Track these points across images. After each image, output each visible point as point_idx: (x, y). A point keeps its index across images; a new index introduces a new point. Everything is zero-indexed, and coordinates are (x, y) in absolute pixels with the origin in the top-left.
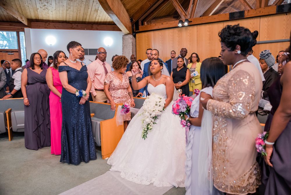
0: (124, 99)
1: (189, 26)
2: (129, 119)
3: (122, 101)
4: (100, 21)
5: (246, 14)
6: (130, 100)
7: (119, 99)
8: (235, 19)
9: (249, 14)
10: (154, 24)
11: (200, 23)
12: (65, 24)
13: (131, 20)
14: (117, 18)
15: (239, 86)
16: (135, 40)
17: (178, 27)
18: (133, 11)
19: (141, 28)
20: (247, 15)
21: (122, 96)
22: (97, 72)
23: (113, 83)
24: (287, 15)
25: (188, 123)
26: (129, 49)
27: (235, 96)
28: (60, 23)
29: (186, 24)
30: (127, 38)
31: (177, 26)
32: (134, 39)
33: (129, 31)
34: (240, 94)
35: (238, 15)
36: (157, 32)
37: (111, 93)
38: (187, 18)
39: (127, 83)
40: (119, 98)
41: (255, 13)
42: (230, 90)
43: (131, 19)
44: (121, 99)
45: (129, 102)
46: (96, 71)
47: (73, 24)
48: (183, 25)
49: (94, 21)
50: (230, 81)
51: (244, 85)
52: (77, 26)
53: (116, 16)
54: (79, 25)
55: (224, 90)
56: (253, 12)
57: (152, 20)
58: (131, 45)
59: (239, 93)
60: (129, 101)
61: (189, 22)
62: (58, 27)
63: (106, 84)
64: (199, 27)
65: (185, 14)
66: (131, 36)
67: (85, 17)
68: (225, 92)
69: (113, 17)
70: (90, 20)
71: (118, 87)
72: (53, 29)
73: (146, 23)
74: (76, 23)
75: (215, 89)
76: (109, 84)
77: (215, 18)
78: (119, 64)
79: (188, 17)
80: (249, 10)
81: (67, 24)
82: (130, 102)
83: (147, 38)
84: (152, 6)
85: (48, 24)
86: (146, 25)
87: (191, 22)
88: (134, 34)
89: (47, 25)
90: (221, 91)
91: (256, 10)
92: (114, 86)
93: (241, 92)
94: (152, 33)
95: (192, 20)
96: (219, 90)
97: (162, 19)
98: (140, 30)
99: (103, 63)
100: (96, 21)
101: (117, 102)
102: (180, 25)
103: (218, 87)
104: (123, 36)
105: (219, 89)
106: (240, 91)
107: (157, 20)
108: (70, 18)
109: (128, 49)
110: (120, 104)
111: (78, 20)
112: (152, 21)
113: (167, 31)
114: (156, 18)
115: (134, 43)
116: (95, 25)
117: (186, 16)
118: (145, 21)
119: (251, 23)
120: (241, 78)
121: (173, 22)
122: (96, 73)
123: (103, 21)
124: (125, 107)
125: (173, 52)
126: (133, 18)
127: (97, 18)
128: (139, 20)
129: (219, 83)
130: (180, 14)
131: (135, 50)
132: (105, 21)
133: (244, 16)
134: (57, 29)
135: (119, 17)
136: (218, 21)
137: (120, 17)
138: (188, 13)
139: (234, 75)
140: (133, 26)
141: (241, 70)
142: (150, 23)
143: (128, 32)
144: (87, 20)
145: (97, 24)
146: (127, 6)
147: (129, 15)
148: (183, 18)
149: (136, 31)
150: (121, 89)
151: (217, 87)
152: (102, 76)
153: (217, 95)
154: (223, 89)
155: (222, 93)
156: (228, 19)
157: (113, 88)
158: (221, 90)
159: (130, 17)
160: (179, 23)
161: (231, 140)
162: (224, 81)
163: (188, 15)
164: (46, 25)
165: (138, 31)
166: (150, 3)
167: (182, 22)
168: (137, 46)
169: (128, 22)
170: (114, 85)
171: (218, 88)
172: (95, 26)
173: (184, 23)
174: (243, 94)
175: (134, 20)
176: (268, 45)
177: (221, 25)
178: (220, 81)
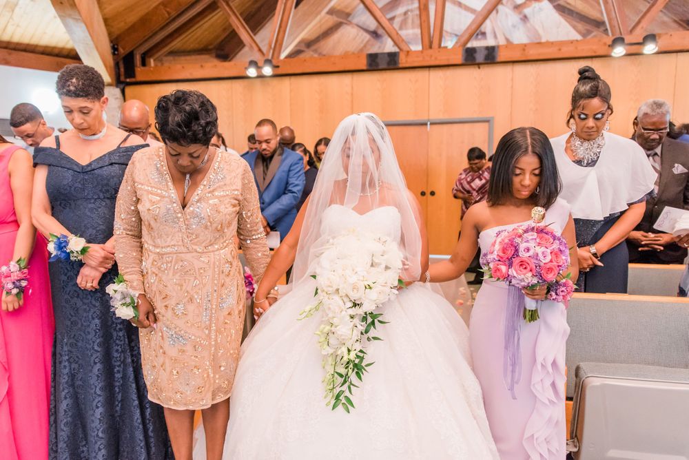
1: (275, 76)
8: (381, 68)
9: (409, 60)
10: (179, 66)
11: (299, 71)
13: (115, 49)
17: (246, 77)
18: (120, 26)
19: (141, 73)
20: (404, 61)
24: (479, 68)
29: (267, 71)
31: (244, 75)
38: (266, 58)
41: (422, 59)
43: (114, 45)
48: (260, 74)
56: (417, 57)
57: (166, 56)
61: (274, 66)
66: (117, 91)
73: (152, 61)
77: (334, 63)
79: (269, 55)
80: (408, 52)
84: (174, 19)
86: (153, 65)
87: (278, 67)
88: (122, 86)
95: (279, 64)
98: (139, 77)
102: (252, 72)
107: (176, 58)
112: (165, 59)
113: (214, 86)
118: (150, 57)
119: (411, 81)
126: (117, 45)
128: (135, 52)
133: (399, 63)
136: (342, 69)
140: (117, 65)
143: (108, 79)
145: (6, 48)
146: (105, 8)
147: (110, 34)
149: (126, 78)
156: (365, 68)
159: (111, 42)
160: (247, 68)
165: (133, 80)
166: (168, 10)
167: (256, 65)
173: (261, 67)
175: (121, 50)
176: (445, 127)
177: (347, 79)
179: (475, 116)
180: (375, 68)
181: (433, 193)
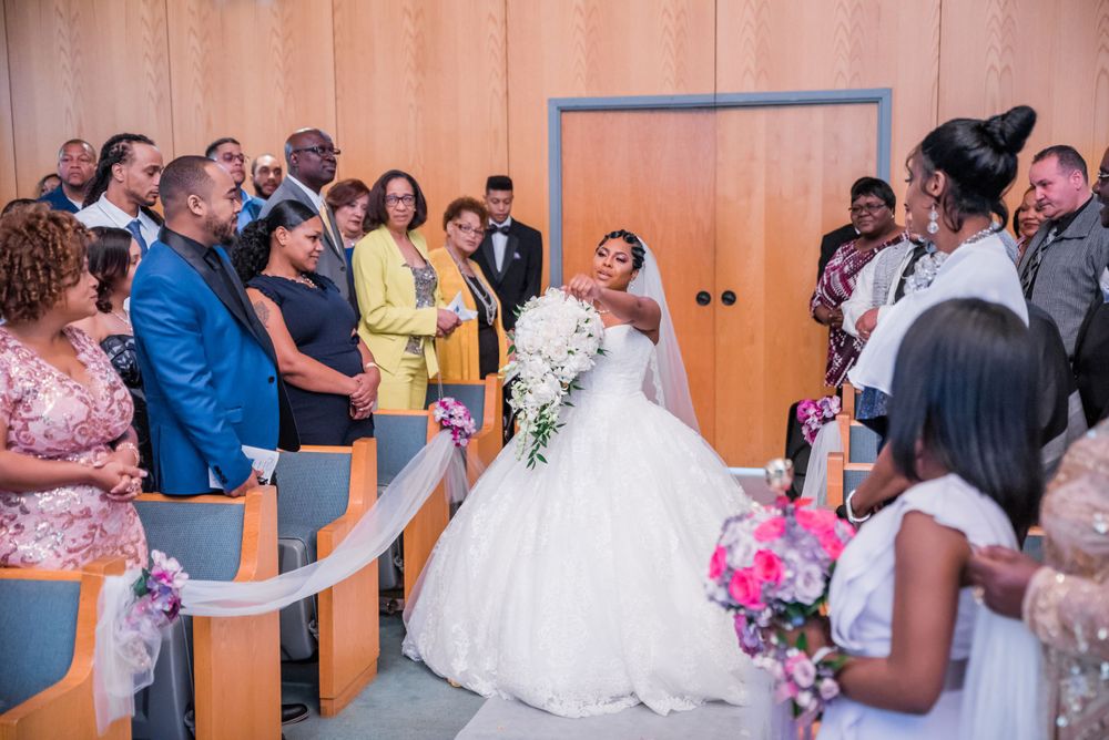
23: (34, 411)
71: (79, 439)
75: (1063, 501)
78: (34, 269)
92: (48, 435)
103: (1082, 491)
105: (1089, 505)
124: (156, 587)
150: (89, 446)
151: (1074, 486)
153: (1076, 533)
157: (42, 443)
170: (49, 422)
171: (1084, 498)
176: (761, 116)
178: (1091, 455)
179: (842, 86)
181: (729, 298)
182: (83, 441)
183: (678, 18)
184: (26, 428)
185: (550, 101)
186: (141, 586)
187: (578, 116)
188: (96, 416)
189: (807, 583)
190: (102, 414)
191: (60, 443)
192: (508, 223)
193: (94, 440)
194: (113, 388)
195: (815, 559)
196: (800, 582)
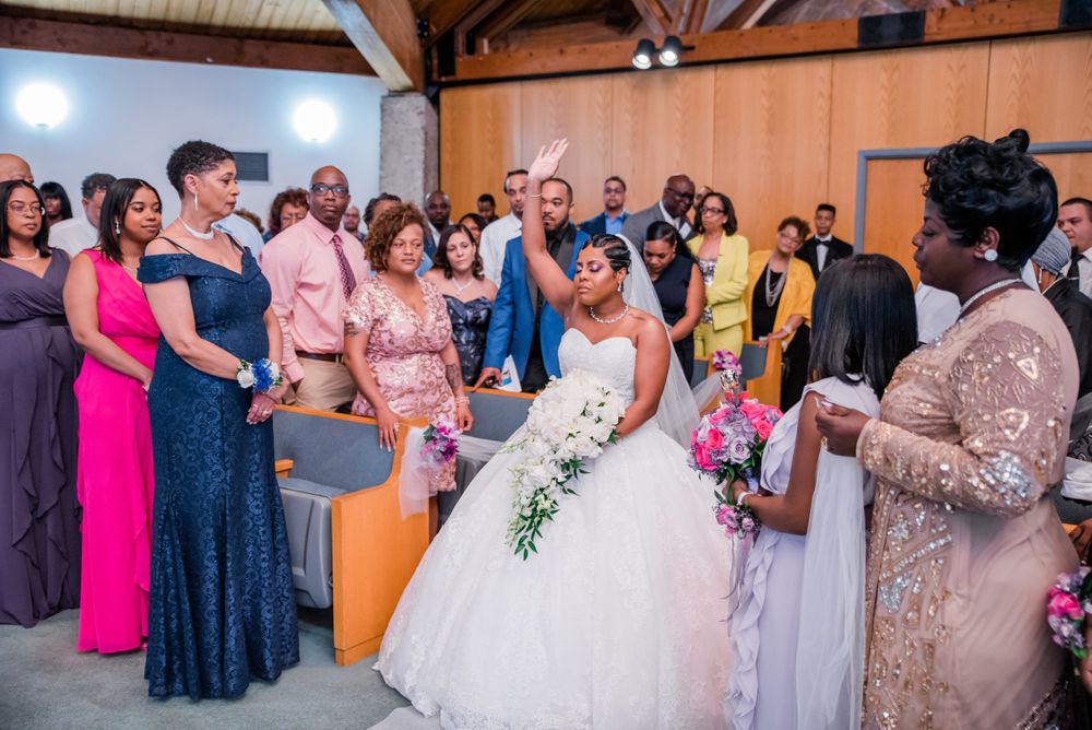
0: (430, 399)
1: (682, 65)
2: (448, 484)
3: (423, 404)
4: (276, 24)
5: (933, 27)
6: (451, 400)
7: (410, 396)
8: (886, 43)
9: (946, 25)
10: (524, 52)
11: (731, 55)
12: (111, 30)
13: (422, 27)
14: (363, 18)
15: (1003, 386)
16: (436, 118)
17: (632, 69)
19: (464, 66)
20: (934, 29)
21: (423, 382)
22: (307, 274)
23: (386, 327)
25: (746, 521)
26: (410, 161)
27: (988, 422)
28: (87, 23)
29: (669, 57)
30: (404, 108)
31: (626, 64)
32: (433, 112)
33: (410, 75)
34: (1011, 418)
35: (897, 27)
36: (535, 88)
37: (372, 370)
38: (672, 33)
39: (444, 327)
40: (411, 391)
41: (972, 22)
42: (963, 399)
43: (422, 21)
44: (420, 396)
45: (451, 410)
46: (304, 271)
47: (151, 35)
48: (657, 64)
49: (248, 24)
50: (959, 362)
51: (1025, 380)
52: (170, 42)
53: (357, 9)
54: (178, 38)
55: (936, 401)
56: (963, 20)
57: (514, 28)
58: (419, 139)
59: (1003, 413)
60: (450, 406)
61: (683, 49)
62: (76, 42)
63: (355, 333)
64: (722, 71)
65: (661, 14)
66: (420, 101)
67: (211, 6)
68: (941, 410)
69: (345, 13)
70: (233, 21)
71: (408, 346)
72: (54, 50)
73: (486, 42)
74: (165, 30)
75: (897, 396)
76: (369, 332)
77: (796, 39)
79: (677, 26)
80: (943, 10)
81: (122, 31)
82: (454, 409)
83: (489, 114)
85: (25, 27)
86: (486, 50)
87: (692, 48)
88: (432, 91)
89: (24, 32)
90: (922, 405)
91: (973, 10)
92: (391, 342)
93: (1013, 410)
94: (513, 91)
95: (695, 43)
96: (915, 401)
97: (554, 29)
98: (462, 74)
99: (332, 235)
100: (262, 23)
101: (399, 409)
102: (642, 61)
103: (910, 388)
104: (383, 97)
105: (914, 397)
106: (1006, 407)
108: (134, 7)
109: (407, 158)
110: (419, 423)
111: (173, 16)
112: (510, 34)
113: (582, 86)
114: (531, 23)
115: (433, 133)
116: (252, 42)
117: (666, 22)
118: (483, 36)
119: (950, 67)
120: (1011, 355)
121: (610, 49)
122: (305, 279)
123: (290, 24)
124: (438, 437)
125: (614, 185)
126: (428, 21)
127: (267, 10)
128: (456, 30)
129: (913, 373)
130: (642, 11)
131: (434, 163)
132: (302, 24)
133: (924, 34)
134: (72, 52)
135: (372, 13)
136: (811, 49)
137: (375, 13)
138: (677, 11)
139: (976, 341)
140: (427, 55)
141: (1007, 322)
142: (502, 45)
143: (406, 81)
144: (218, 20)
145: (263, 38)
147: (414, 7)
148: (655, 32)
149: (440, 76)
150: (417, 352)
151: (905, 386)
152: (329, 295)
153: (905, 419)
154: (929, 397)
155: (925, 413)
156: (854, 45)
157: (388, 347)
158: (920, 400)
159: (418, 15)
160: (636, 54)
161: (961, 602)
162: (932, 362)
163: (679, 20)
164: (17, 30)
165: (451, 78)
167: (651, 49)
168: (445, 146)
169: (407, 38)
170: (392, 335)
171: (911, 394)
172: (252, 48)
173: (660, 51)
174: (1019, 417)
175: (434, 29)
177: (821, 68)
178: (917, 363)
179: (1088, 137)
180: (875, 45)
182: (412, 348)
183: (958, 90)
184: (380, 336)
185: (860, 152)
186: (428, 434)
187: (880, 162)
188: (421, 334)
189: (737, 449)
190: (426, 333)
191: (397, 347)
192: (829, 238)
193: (419, 349)
194: (439, 319)
195: (744, 433)
196: (733, 448)
